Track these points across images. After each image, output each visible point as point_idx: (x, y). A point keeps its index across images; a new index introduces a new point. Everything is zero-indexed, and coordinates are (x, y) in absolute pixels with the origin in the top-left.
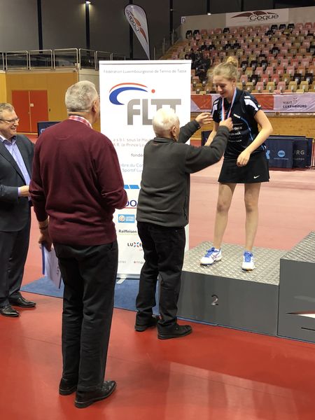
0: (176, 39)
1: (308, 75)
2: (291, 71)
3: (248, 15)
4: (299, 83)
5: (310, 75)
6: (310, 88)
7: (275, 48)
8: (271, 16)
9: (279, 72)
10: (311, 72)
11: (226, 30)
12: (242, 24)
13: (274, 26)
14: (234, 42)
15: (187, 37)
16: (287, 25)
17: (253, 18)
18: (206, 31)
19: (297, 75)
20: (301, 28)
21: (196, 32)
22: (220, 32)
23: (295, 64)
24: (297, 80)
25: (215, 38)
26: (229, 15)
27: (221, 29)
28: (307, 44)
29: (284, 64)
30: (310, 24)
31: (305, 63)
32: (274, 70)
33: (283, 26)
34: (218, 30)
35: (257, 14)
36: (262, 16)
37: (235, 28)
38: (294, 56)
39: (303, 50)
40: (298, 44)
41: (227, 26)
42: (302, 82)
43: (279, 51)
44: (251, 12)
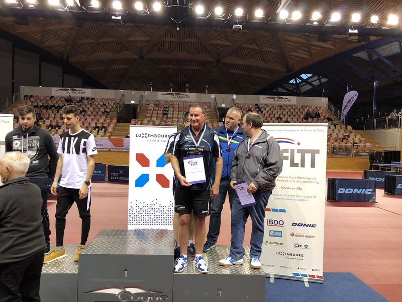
0: (16, 100)
1: (103, 127)
2: (93, 125)
3: (67, 90)
4: (98, 132)
5: (105, 127)
6: (105, 135)
7: (83, 111)
8: (81, 92)
9: (86, 125)
10: (105, 126)
11: (52, 97)
12: (63, 95)
13: (83, 98)
14: (57, 105)
15: (24, 99)
16: (90, 98)
17: (70, 92)
18: (38, 97)
19: (97, 127)
20: (99, 101)
21: (31, 96)
22: (48, 98)
23: (95, 121)
24: (97, 130)
25: (45, 101)
26: (54, 89)
27: (48, 97)
28: (103, 110)
29: (89, 120)
30: (104, 99)
31: (102, 120)
32: (83, 123)
33: (88, 98)
34: (47, 97)
35: (73, 90)
36: (75, 91)
37: (58, 97)
38: (95, 116)
39: (100, 113)
40: (97, 110)
41: (53, 95)
42: (100, 131)
43: (86, 112)
44: (69, 88)
